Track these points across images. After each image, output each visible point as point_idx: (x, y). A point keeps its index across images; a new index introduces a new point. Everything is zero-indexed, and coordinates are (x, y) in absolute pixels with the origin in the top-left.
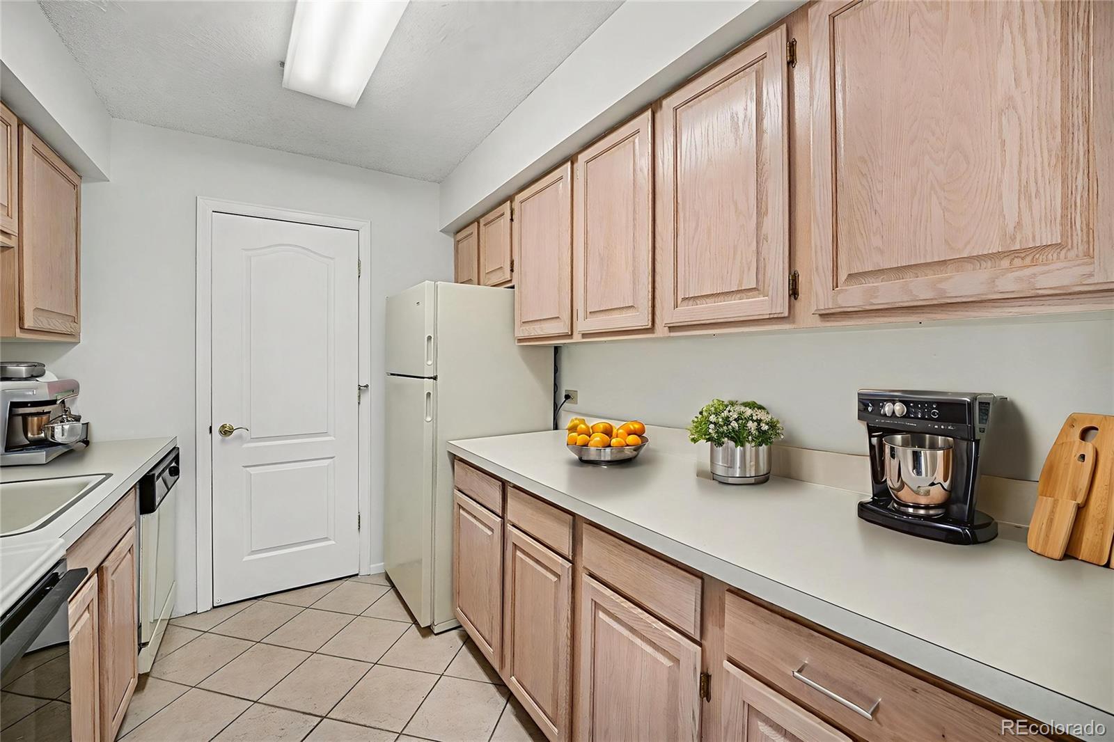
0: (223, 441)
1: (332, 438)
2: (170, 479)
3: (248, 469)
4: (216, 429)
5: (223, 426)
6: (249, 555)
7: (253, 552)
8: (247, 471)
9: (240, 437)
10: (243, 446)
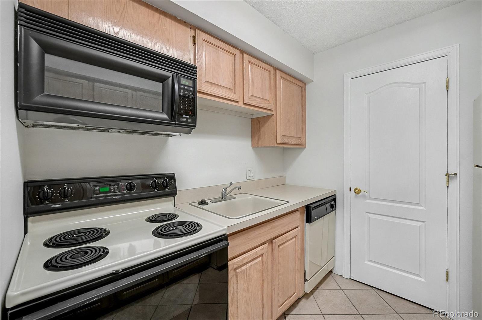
0: (356, 196)
1: (423, 208)
2: (329, 209)
3: (368, 214)
4: (353, 190)
5: (356, 189)
6: (368, 261)
7: (370, 261)
8: (367, 215)
9: (364, 196)
10: (366, 201)
